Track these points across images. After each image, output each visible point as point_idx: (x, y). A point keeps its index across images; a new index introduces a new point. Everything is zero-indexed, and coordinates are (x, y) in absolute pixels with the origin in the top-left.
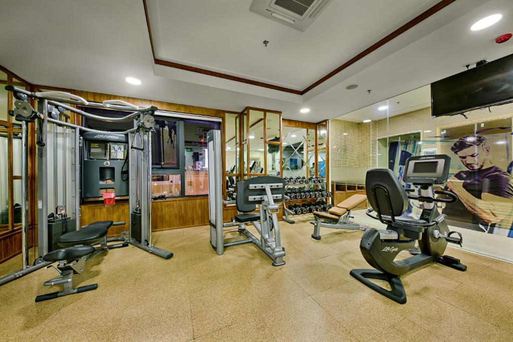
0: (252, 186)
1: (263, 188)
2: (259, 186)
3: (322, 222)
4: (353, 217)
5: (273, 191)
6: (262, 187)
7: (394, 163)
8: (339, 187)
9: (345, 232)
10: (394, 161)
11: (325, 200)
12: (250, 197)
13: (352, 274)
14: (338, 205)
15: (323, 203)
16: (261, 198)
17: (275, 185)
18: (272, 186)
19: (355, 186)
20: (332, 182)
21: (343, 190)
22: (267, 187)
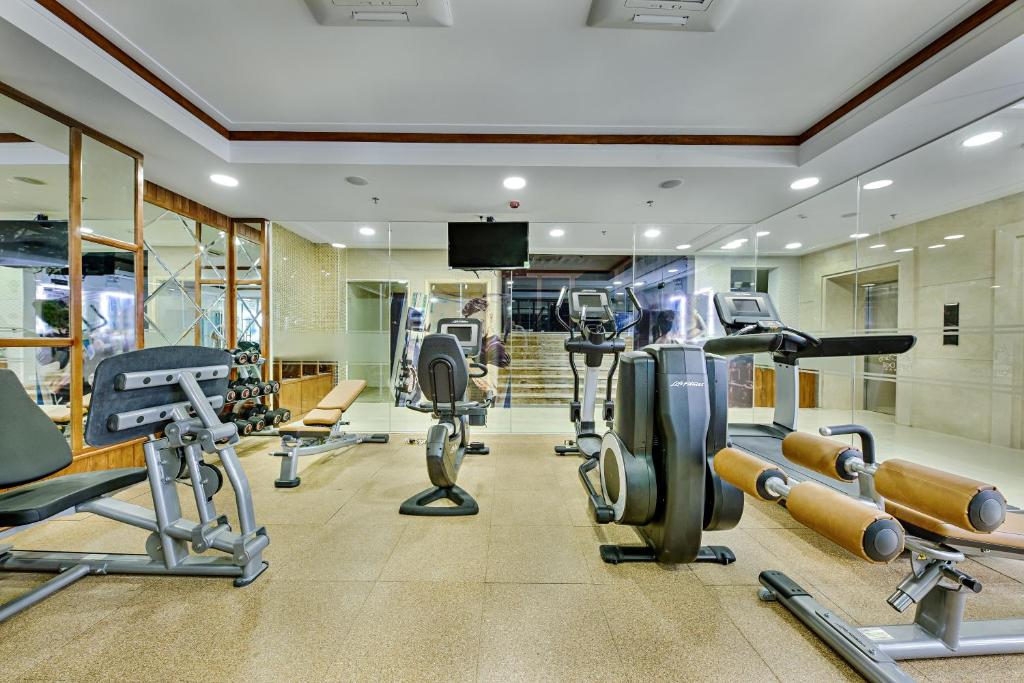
0: (133, 380)
1: (173, 382)
2: (158, 377)
3: (302, 446)
4: (347, 423)
5: (208, 386)
6: (169, 378)
7: (398, 325)
8: (290, 370)
9: (333, 455)
10: (399, 322)
11: (259, 402)
12: (121, 416)
13: (403, 511)
14: (319, 405)
15: (261, 408)
16: (163, 414)
17: (207, 372)
18: (198, 375)
19: (315, 366)
20: (276, 361)
21: (295, 375)
22: (187, 377)
